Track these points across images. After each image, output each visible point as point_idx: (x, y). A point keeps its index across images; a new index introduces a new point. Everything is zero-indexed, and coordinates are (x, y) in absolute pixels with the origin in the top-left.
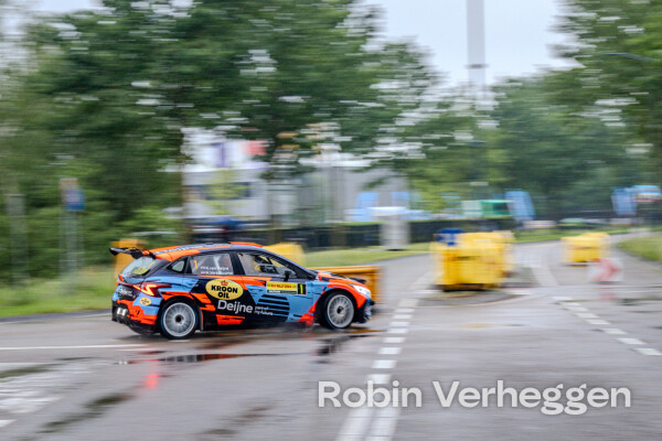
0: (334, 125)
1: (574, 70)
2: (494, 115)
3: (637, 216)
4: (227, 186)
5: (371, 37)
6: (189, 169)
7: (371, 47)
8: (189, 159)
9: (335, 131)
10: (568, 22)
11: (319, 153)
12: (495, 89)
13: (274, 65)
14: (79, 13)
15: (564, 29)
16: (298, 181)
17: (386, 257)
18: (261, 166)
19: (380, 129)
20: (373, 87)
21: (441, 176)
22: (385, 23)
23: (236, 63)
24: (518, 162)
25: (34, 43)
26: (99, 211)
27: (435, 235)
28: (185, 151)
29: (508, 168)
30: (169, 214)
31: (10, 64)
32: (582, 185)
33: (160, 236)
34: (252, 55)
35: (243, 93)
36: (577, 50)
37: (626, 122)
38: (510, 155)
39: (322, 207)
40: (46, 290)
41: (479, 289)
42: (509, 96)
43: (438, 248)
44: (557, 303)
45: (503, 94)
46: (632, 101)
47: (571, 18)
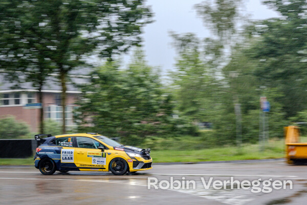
14: (270, 19)
25: (248, 34)
26: (279, 112)
31: (237, 44)
40: (251, 149)
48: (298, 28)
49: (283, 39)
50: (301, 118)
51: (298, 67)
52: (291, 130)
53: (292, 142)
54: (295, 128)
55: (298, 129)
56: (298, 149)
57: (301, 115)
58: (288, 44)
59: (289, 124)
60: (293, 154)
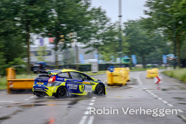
0: (75, 33)
1: (149, 18)
2: (124, 31)
3: (167, 64)
4: (43, 52)
5: (89, 6)
6: (31, 46)
7: (89, 9)
8: (32, 43)
9: (76, 35)
10: (147, 4)
11: (73, 42)
12: (125, 23)
13: (57, 14)
15: (146, 6)
16: (64, 51)
17: (92, 75)
18: (53, 46)
19: (92, 35)
20: (90, 22)
21: (108, 50)
22: (91, 2)
23: (47, 13)
24: (132, 46)
26: (2, 59)
27: (108, 68)
28: (31, 40)
29: (129, 48)
30: (25, 60)
32: (152, 54)
33: (22, 67)
34: (52, 11)
35: (49, 22)
36: (150, 12)
37: (164, 35)
38: (130, 44)
39: (74, 59)
41: (120, 85)
42: (130, 26)
43: (108, 72)
44: (144, 90)
45: (127, 25)
46: (166, 28)
47: (148, 3)
48: (14, 2)
49: (4, 9)
50: (16, 62)
51: (14, 28)
52: (10, 71)
53: (11, 79)
54: (12, 69)
55: (15, 70)
56: (15, 83)
57: (16, 61)
58: (7, 13)
59: (10, 66)
60: (11, 86)
